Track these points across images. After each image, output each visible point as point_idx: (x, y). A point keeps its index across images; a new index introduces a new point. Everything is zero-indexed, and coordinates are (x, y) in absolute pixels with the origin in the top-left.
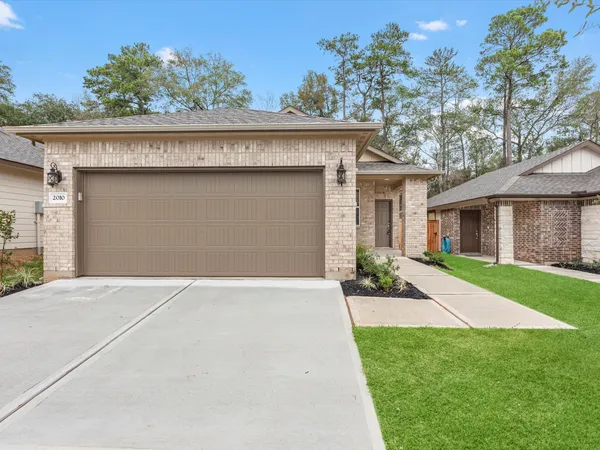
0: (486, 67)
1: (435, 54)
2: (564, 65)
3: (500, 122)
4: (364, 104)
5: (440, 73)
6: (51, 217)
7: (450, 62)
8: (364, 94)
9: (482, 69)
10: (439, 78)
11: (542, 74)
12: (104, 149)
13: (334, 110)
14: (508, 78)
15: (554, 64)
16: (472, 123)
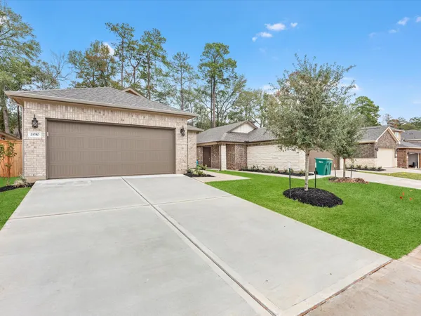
0: (203, 68)
1: (178, 54)
2: (236, 77)
3: (209, 99)
4: (134, 74)
5: (181, 67)
6: (30, 145)
7: (186, 61)
8: (135, 68)
9: (201, 68)
10: (179, 68)
11: (228, 79)
12: (66, 109)
13: (113, 73)
14: (213, 77)
15: (232, 75)
16: (196, 97)
